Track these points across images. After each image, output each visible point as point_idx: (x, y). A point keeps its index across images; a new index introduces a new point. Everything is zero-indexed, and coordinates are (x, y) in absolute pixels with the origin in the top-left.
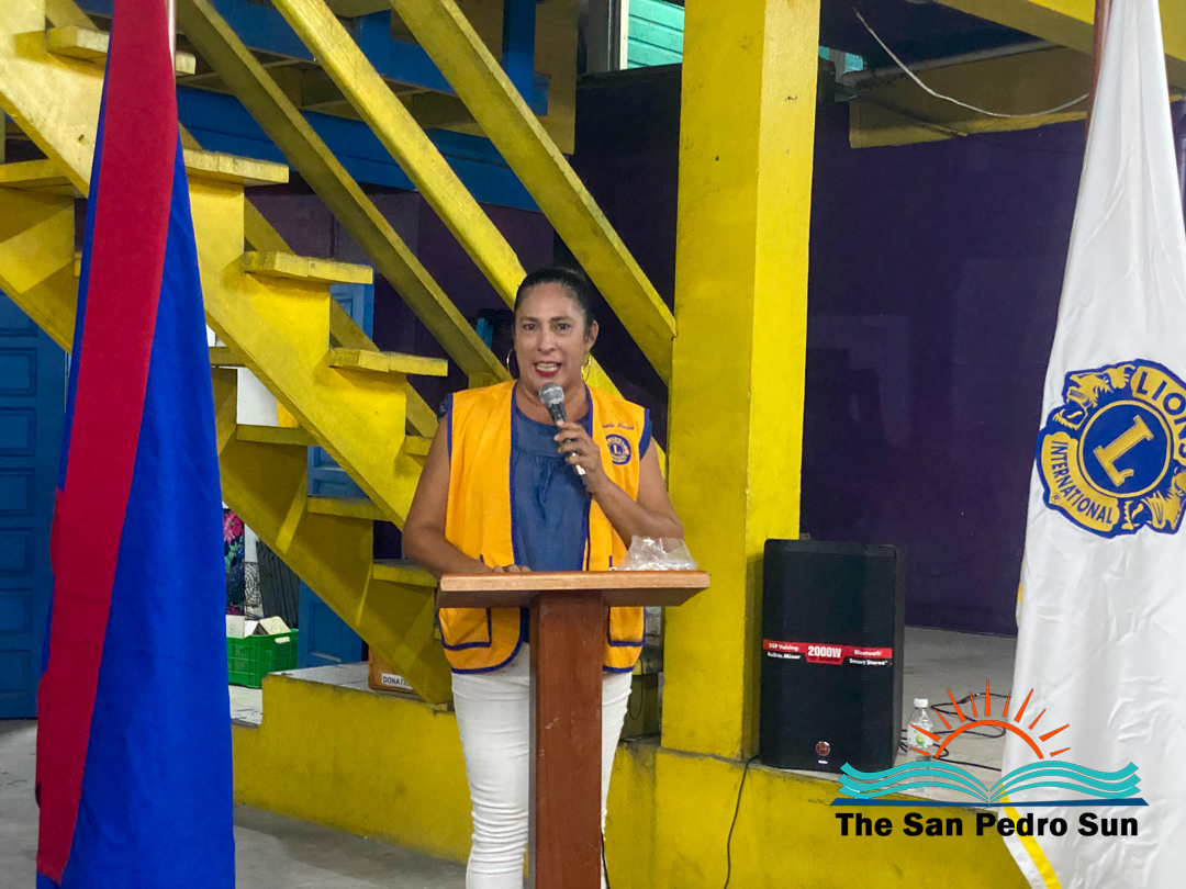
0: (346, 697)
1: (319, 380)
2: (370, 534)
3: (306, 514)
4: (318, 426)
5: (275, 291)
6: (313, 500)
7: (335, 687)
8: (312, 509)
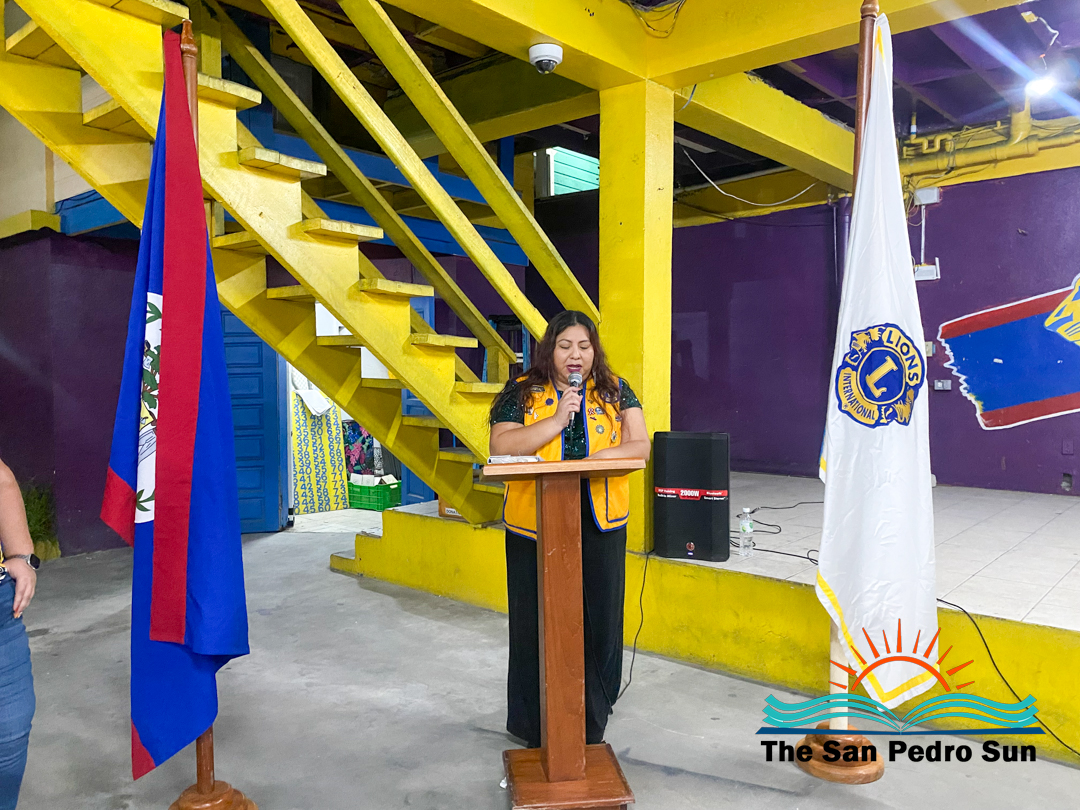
0: (428, 521)
1: (405, 352)
2: (437, 435)
3: (402, 425)
4: (406, 378)
5: (379, 302)
6: (406, 419)
7: (421, 516)
8: (405, 423)
